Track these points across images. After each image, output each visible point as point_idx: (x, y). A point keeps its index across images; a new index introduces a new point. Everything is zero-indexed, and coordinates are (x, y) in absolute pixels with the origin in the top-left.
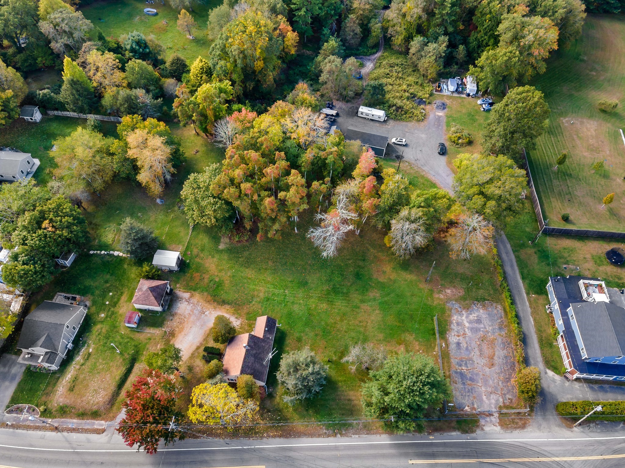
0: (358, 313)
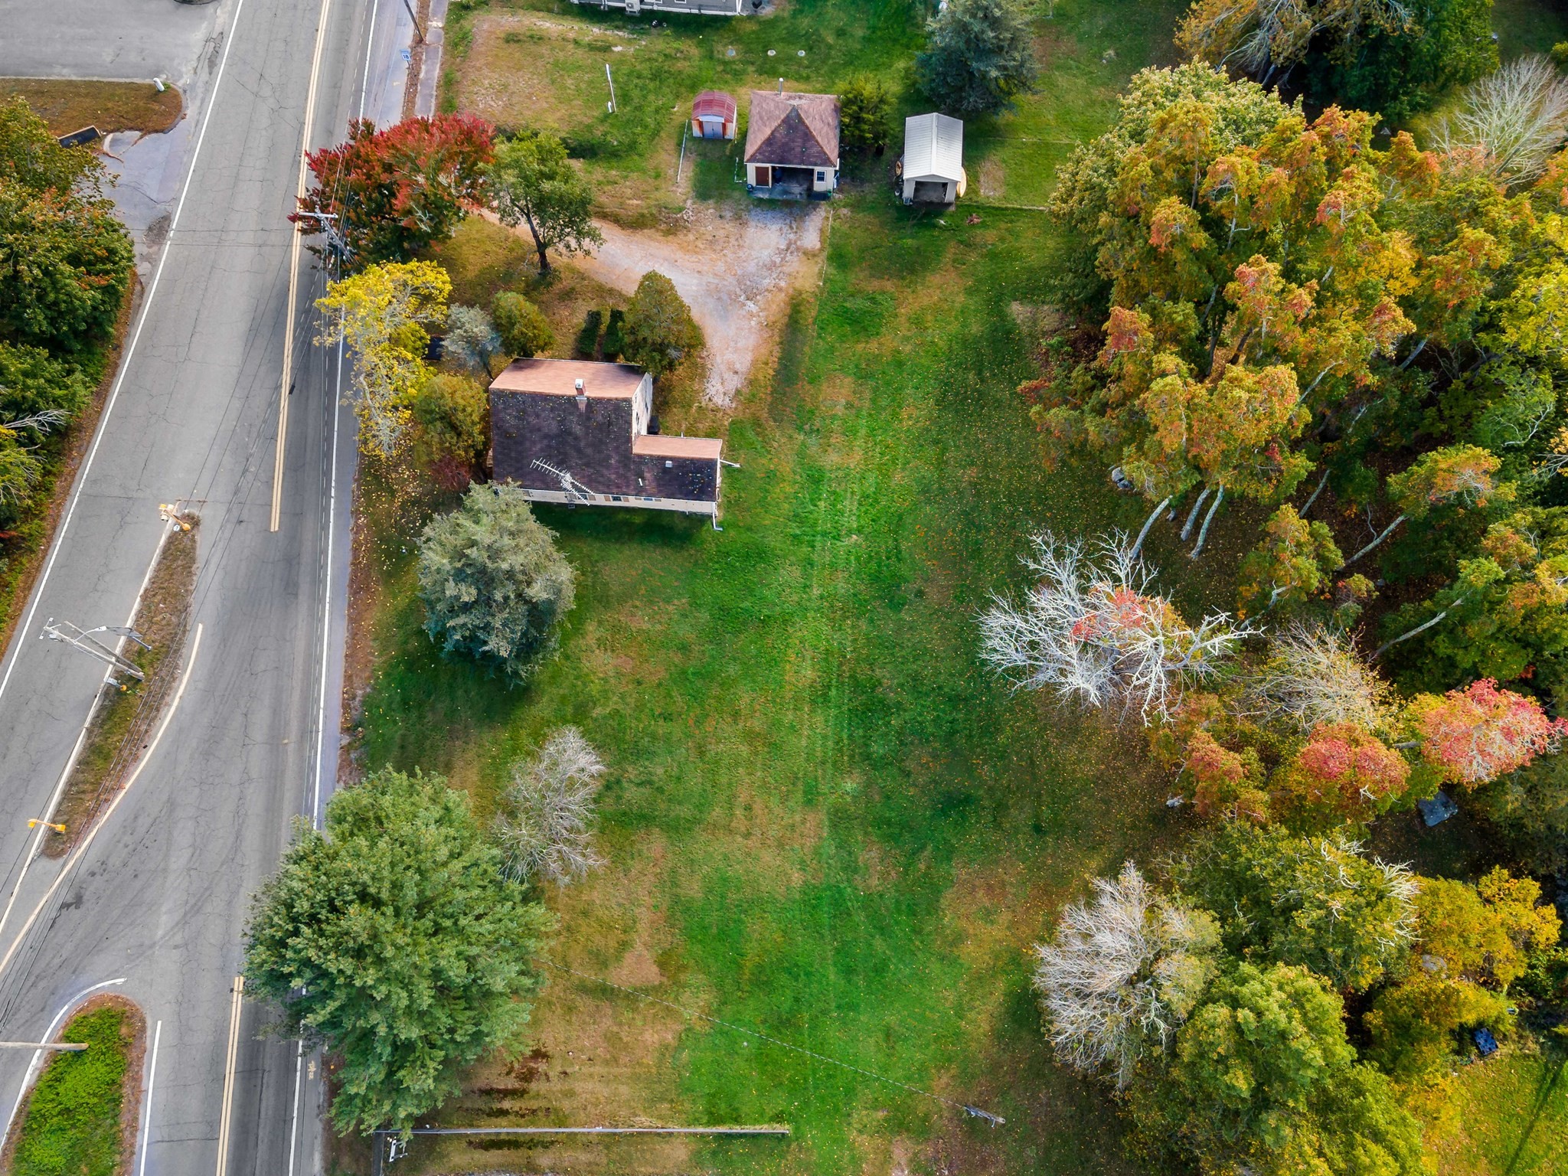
0: (784, 799)
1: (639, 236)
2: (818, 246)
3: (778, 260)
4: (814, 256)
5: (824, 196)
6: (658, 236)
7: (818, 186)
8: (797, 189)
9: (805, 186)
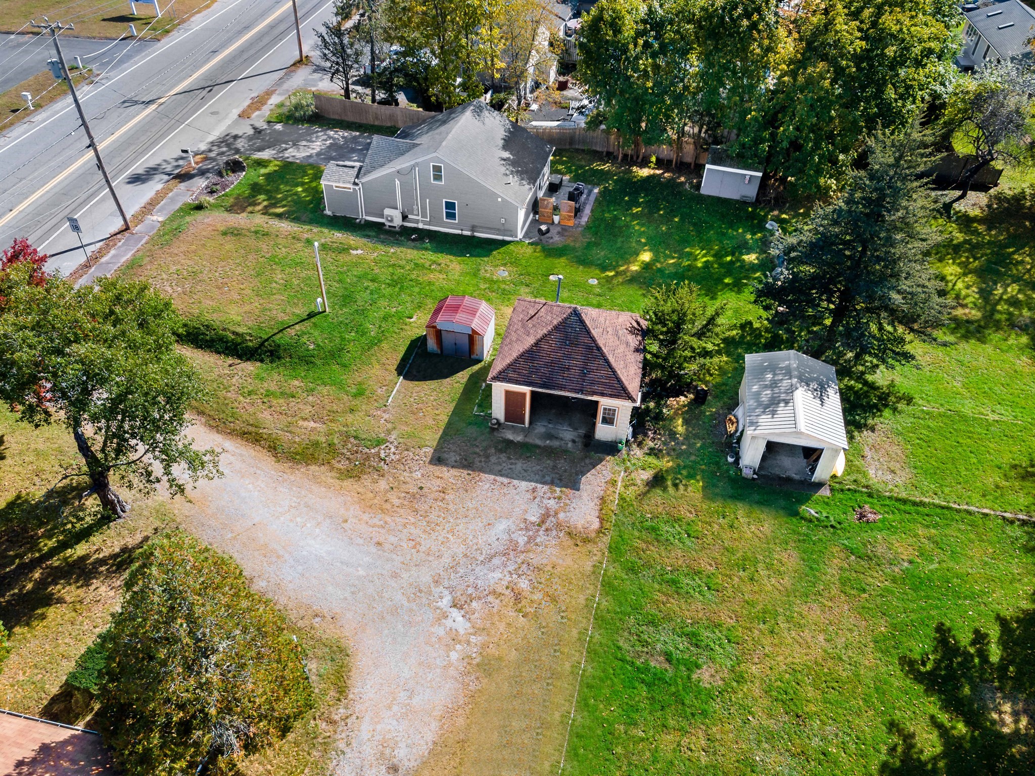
1: (300, 475)
2: (596, 525)
3: (522, 540)
4: (586, 540)
5: (611, 448)
6: (329, 477)
7: (603, 432)
8: (568, 435)
9: (582, 431)
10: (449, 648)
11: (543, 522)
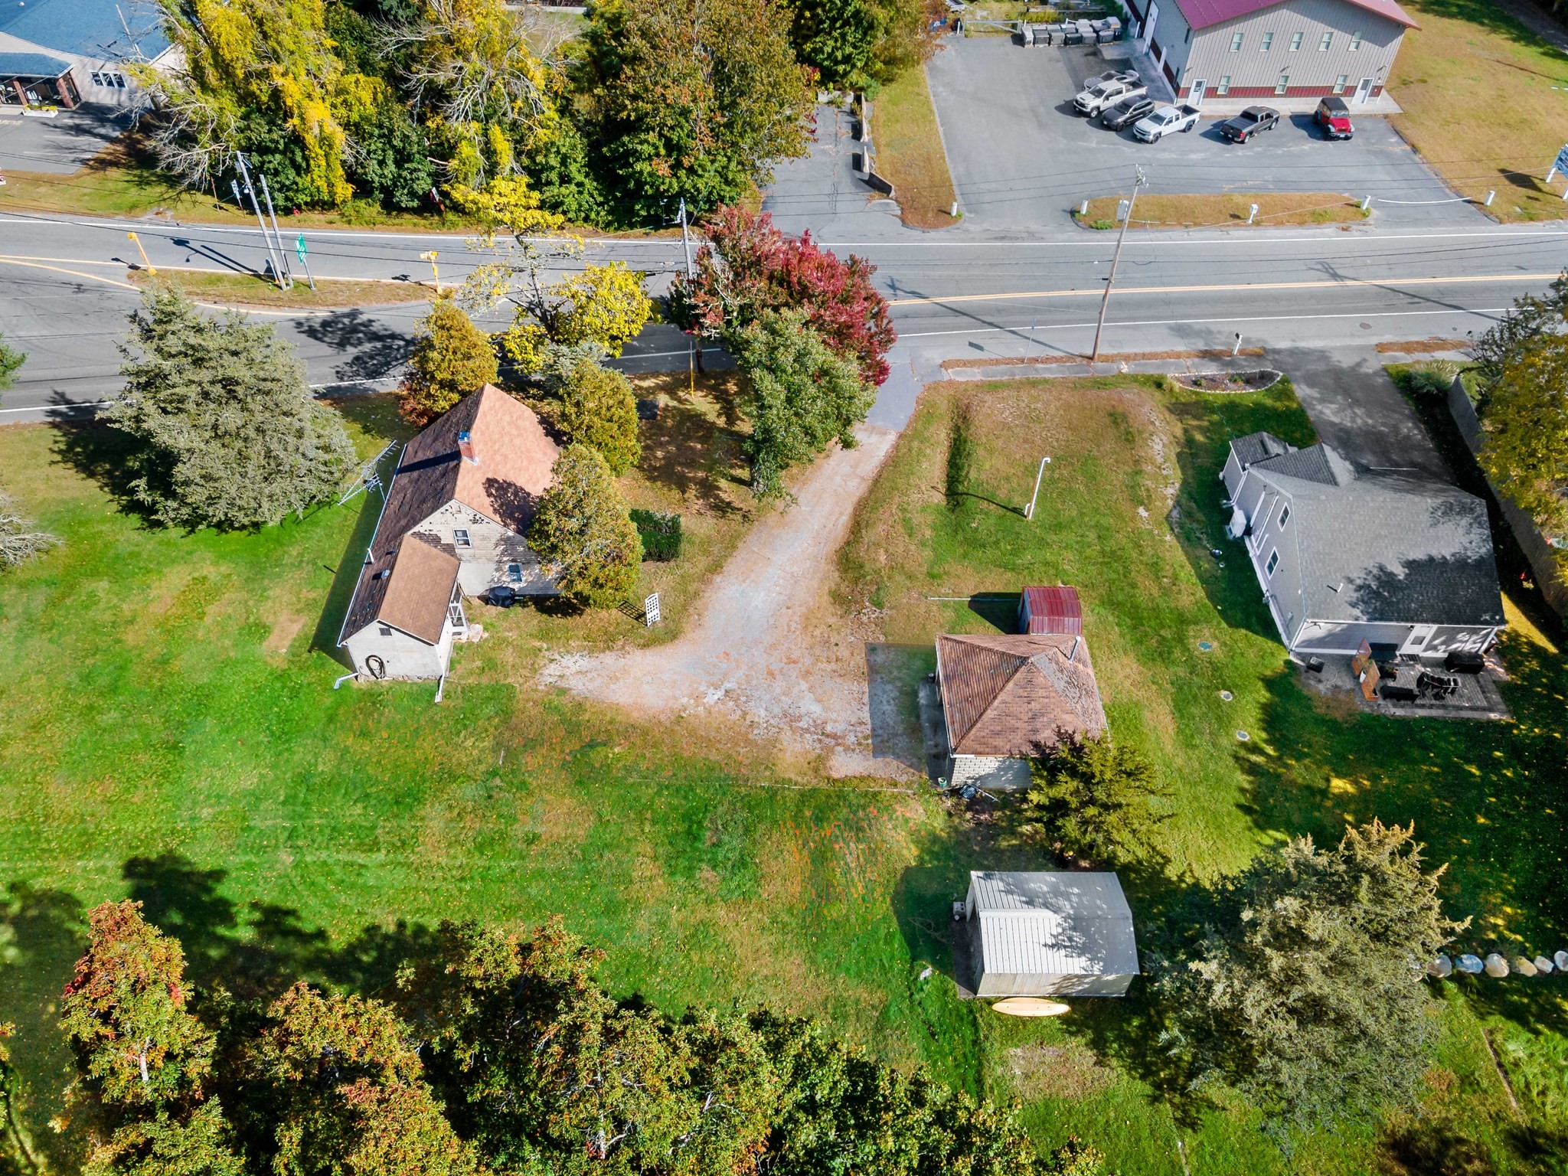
2: (835, 775)
4: (816, 770)
6: (830, 586)
10: (690, 696)
11: (828, 736)
